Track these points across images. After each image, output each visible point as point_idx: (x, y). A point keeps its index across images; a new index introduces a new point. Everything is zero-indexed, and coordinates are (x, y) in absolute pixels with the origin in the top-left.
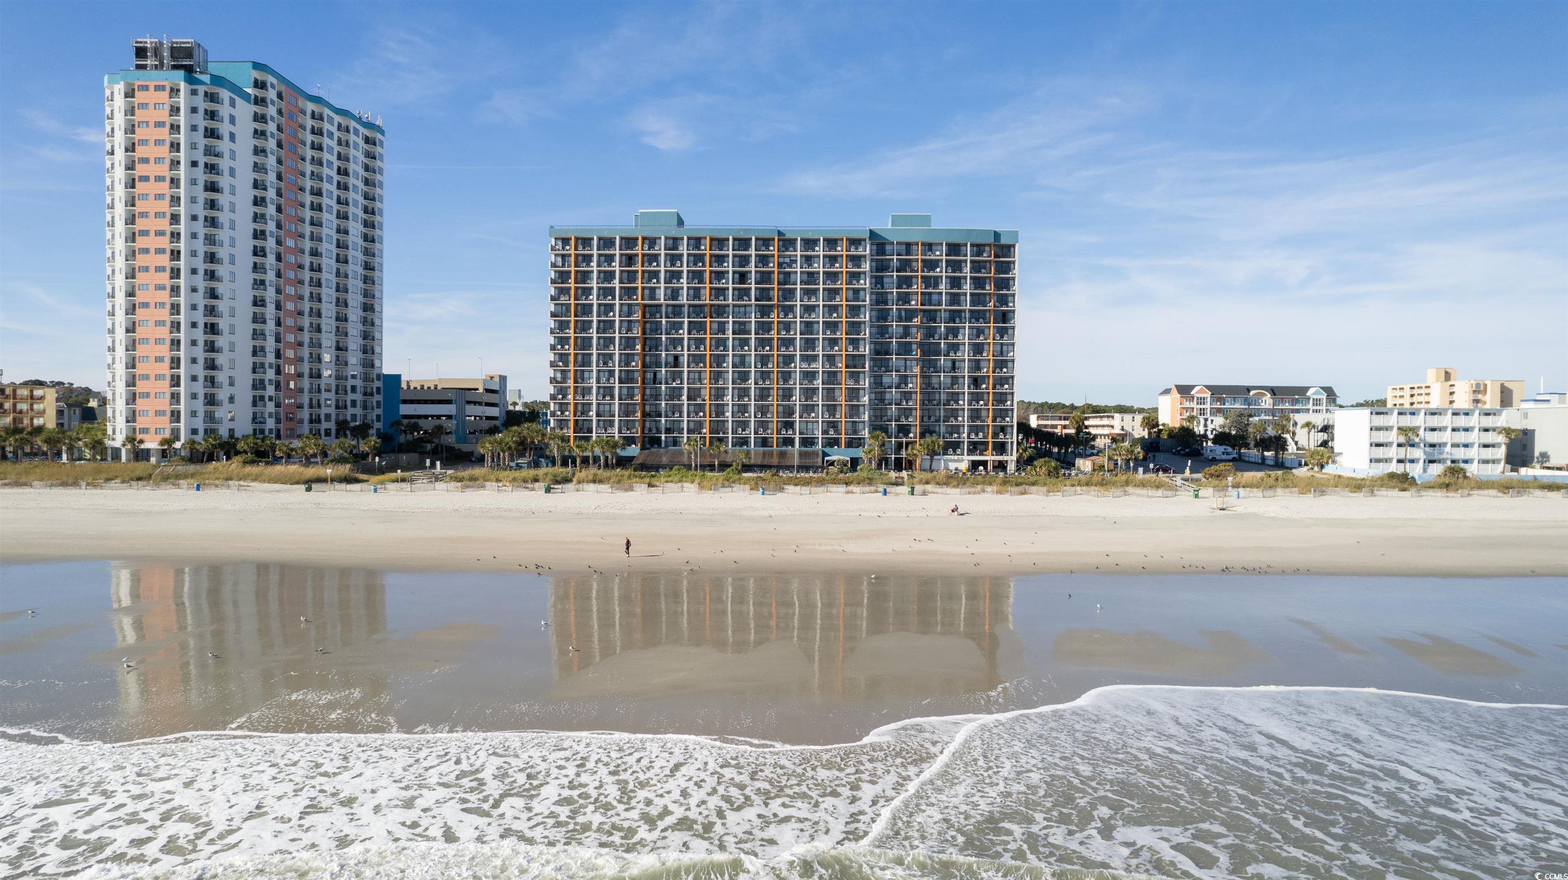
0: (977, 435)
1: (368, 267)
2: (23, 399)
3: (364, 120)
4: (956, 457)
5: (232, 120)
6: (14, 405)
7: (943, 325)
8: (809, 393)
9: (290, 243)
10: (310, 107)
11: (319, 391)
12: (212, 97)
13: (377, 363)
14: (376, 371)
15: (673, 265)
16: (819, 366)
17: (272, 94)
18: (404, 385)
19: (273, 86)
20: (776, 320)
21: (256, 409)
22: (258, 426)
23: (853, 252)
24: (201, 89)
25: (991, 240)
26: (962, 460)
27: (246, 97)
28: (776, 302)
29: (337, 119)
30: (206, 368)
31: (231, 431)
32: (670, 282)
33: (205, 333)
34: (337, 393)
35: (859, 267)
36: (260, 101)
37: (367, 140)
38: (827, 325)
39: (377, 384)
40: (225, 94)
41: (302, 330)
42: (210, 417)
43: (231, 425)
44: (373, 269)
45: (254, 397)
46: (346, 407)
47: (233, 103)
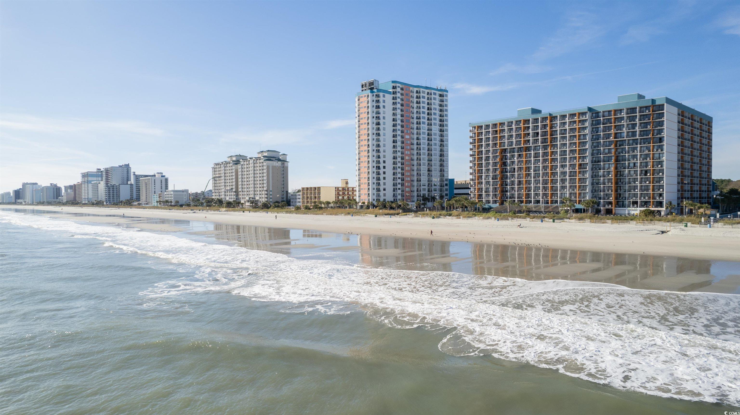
0: (644, 198)
1: (442, 141)
2: (351, 191)
3: (439, 88)
4: (634, 209)
5: (384, 101)
6: (348, 193)
7: (627, 147)
8: (563, 181)
9: (407, 137)
10: (415, 89)
11: (420, 186)
12: (378, 96)
13: (445, 175)
14: (445, 178)
15: (510, 132)
16: (567, 169)
17: (398, 90)
18: (455, 183)
19: (399, 87)
20: (550, 151)
21: (394, 193)
22: (395, 198)
23: (581, 118)
24: (375, 94)
25: (650, 104)
26: (637, 210)
27: (389, 93)
28: (549, 143)
29: (427, 91)
30: (377, 180)
31: (384, 200)
32: (509, 140)
33: (376, 169)
34: (428, 186)
35: (584, 125)
36: (394, 93)
37: (441, 96)
38: (571, 151)
39: (445, 182)
40: (381, 94)
41: (413, 165)
42: (378, 195)
43: (384, 198)
44: (443, 141)
45: (394, 189)
46: (432, 191)
47: (384, 96)
